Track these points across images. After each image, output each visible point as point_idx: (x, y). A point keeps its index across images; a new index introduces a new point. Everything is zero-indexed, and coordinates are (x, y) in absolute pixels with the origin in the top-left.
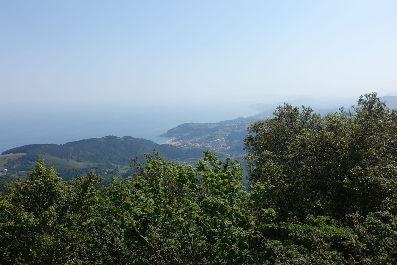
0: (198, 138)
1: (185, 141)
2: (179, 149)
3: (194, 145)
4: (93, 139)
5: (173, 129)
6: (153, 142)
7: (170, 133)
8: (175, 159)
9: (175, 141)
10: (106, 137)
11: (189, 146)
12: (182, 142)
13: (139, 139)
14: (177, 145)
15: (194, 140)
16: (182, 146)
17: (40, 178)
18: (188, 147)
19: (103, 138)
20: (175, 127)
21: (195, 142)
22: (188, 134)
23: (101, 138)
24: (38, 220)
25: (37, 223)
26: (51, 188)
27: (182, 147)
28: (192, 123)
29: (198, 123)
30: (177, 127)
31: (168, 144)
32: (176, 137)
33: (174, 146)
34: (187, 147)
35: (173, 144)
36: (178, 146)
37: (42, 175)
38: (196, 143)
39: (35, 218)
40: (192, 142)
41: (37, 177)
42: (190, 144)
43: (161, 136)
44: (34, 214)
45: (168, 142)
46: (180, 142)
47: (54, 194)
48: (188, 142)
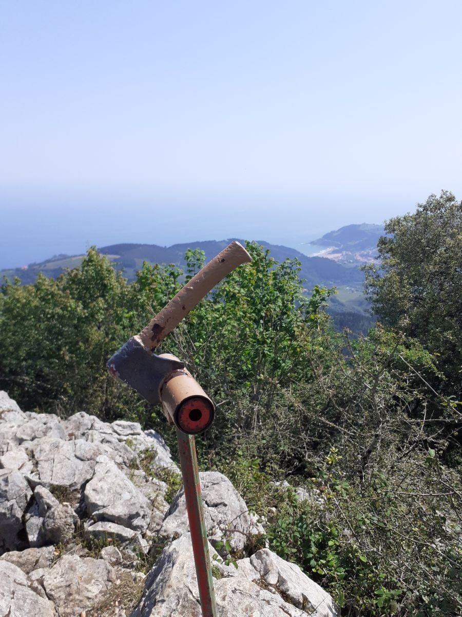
0: (373, 249)
1: (350, 253)
2: (339, 265)
3: (366, 260)
4: (209, 241)
5: (333, 232)
6: (299, 253)
7: (327, 240)
8: (332, 281)
9: (334, 252)
10: (228, 239)
11: (357, 261)
12: (346, 254)
13: (277, 246)
14: (336, 260)
15: (366, 253)
16: (345, 261)
17: (92, 266)
18: (355, 264)
19: (224, 241)
20: (336, 229)
21: (367, 256)
22: (357, 242)
23: (221, 241)
24: (86, 311)
25: (84, 314)
26: (102, 279)
27: (345, 263)
28: (364, 224)
29: (376, 224)
30: (339, 230)
31: (323, 257)
32: (336, 247)
33: (332, 261)
34: (353, 263)
35: (330, 257)
36: (338, 262)
37: (94, 263)
38: (369, 258)
39: (84, 308)
40: (362, 256)
41: (88, 265)
42: (359, 258)
43: (313, 243)
44: (82, 304)
45: (322, 253)
46: (342, 255)
47: (105, 286)
48: (356, 255)
